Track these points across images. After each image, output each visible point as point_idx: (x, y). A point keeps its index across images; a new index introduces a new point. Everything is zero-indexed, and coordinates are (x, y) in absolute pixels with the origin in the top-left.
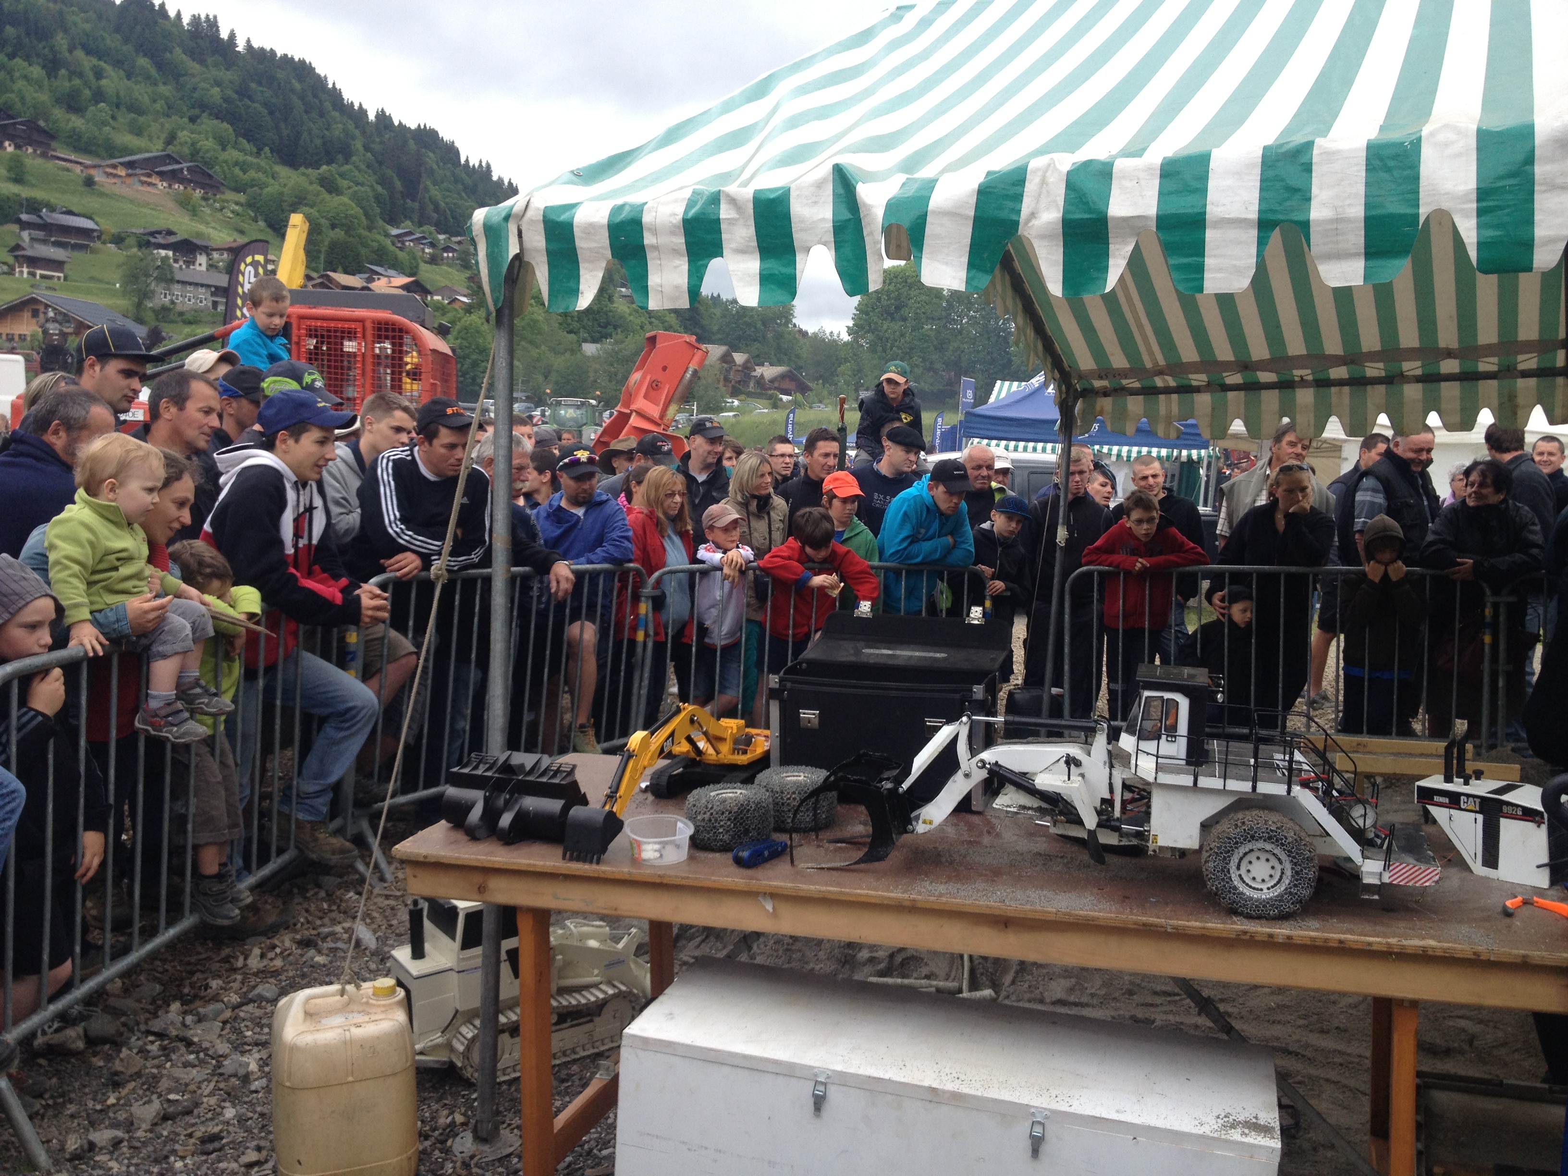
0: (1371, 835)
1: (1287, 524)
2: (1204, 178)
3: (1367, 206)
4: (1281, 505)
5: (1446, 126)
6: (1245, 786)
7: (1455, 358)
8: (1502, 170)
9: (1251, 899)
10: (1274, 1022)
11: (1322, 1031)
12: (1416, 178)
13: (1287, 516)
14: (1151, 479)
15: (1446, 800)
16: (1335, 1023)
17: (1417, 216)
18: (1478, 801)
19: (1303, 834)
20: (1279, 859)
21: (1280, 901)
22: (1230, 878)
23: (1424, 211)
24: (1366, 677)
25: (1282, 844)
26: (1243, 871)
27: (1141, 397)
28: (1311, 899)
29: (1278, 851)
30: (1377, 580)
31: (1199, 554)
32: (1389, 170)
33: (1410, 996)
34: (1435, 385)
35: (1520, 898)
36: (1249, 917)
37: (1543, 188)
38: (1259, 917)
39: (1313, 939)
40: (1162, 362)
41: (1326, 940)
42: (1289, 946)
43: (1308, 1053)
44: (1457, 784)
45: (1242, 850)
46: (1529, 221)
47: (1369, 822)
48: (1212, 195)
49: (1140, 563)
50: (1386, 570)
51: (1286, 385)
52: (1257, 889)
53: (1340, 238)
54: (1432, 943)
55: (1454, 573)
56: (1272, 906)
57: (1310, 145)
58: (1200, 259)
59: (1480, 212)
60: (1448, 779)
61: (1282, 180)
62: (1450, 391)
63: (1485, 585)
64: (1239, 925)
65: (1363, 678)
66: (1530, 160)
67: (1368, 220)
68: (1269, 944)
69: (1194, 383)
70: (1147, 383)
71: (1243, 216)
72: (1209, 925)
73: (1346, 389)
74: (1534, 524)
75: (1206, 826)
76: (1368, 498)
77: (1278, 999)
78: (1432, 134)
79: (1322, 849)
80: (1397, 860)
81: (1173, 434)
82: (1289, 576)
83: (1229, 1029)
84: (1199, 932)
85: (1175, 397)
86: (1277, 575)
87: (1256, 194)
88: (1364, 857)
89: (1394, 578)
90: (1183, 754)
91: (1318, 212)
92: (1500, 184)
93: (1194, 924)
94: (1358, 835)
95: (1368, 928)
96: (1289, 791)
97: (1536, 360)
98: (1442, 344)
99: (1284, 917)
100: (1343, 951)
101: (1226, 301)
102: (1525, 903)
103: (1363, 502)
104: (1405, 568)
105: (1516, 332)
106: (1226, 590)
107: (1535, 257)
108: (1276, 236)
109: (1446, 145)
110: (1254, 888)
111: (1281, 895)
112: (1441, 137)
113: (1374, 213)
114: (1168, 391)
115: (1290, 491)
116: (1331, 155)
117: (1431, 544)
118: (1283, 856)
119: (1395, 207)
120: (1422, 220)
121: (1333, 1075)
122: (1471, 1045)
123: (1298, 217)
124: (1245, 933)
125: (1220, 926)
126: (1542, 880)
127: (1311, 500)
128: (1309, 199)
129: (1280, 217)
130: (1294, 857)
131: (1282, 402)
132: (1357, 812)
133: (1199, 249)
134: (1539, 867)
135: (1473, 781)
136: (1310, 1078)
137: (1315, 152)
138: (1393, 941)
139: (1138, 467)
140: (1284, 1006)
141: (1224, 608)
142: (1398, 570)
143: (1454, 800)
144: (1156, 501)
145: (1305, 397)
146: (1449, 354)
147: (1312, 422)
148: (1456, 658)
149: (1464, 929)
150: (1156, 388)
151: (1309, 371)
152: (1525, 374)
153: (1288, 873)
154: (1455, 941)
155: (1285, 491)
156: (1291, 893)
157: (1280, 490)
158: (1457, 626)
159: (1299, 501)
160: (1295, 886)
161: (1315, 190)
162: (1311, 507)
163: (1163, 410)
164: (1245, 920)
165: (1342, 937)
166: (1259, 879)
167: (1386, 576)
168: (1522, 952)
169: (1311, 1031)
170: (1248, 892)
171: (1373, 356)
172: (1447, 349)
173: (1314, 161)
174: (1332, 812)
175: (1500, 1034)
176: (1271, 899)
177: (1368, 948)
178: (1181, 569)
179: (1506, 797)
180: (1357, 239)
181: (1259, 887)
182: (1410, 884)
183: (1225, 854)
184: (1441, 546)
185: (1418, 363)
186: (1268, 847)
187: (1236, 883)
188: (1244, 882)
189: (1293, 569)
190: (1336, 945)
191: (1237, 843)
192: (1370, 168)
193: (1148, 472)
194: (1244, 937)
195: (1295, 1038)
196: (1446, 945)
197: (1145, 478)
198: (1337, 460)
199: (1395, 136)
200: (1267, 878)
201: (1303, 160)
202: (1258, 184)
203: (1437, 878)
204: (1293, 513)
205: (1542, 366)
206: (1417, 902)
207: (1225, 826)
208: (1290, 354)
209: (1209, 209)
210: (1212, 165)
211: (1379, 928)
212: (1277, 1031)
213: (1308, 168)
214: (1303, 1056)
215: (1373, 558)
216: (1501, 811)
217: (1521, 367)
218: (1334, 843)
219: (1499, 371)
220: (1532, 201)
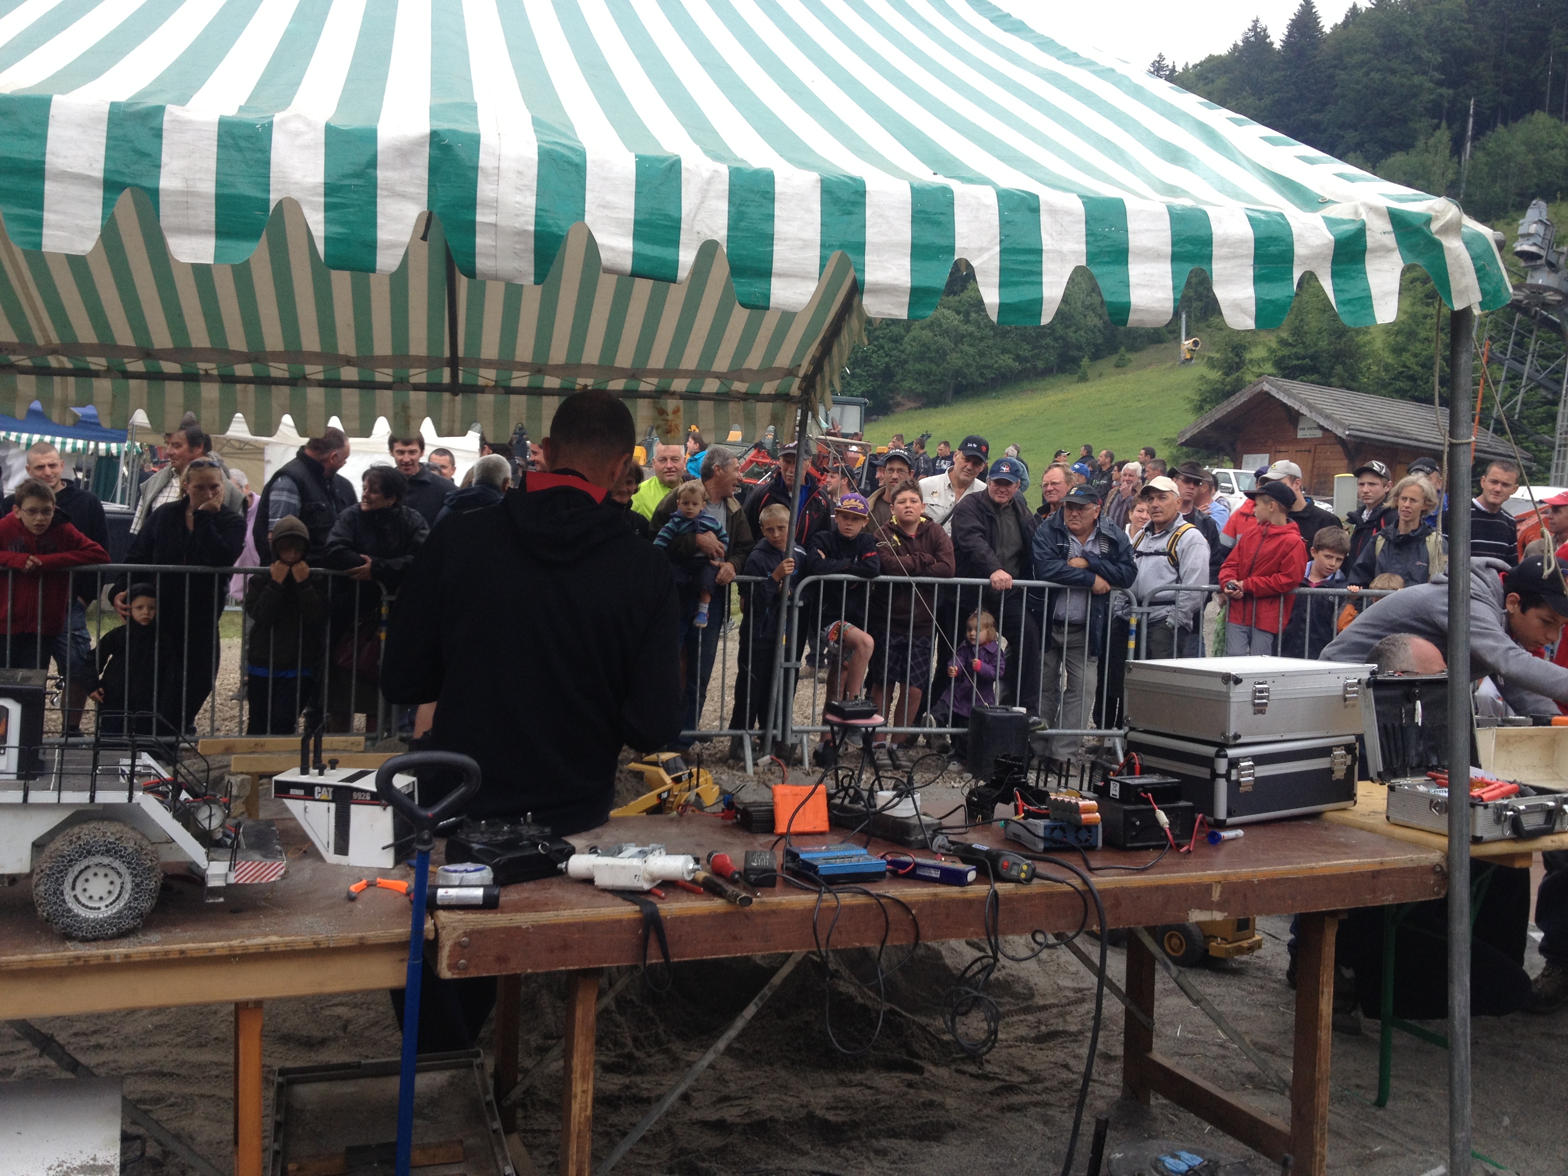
0: (219, 836)
1: (196, 522)
2: (43, 122)
3: (219, 183)
4: (192, 502)
5: (298, 116)
6: (82, 797)
7: (354, 366)
8: (348, 169)
9: (86, 920)
10: (150, 1045)
11: (201, 1045)
12: (268, 163)
13: (196, 513)
14: (48, 470)
15: (301, 792)
16: (215, 1034)
17: (267, 201)
18: (331, 790)
19: (145, 842)
20: (118, 873)
21: (119, 918)
22: (64, 901)
23: (274, 198)
24: (271, 676)
25: (122, 857)
26: (78, 891)
27: (33, 378)
28: (153, 911)
29: (117, 864)
30: (280, 580)
31: (98, 551)
32: (240, 150)
33: (253, 997)
34: (336, 390)
35: (364, 881)
36: (85, 940)
37: (386, 193)
38: (96, 939)
39: (153, 954)
40: (55, 339)
41: (167, 953)
42: (129, 965)
43: (183, 1072)
44: (312, 775)
45: (77, 868)
46: (372, 223)
47: (215, 823)
48: (52, 145)
49: (32, 561)
50: (290, 571)
51: (191, 378)
52: (95, 909)
53: (191, 212)
54: (274, 939)
55: (356, 573)
56: (110, 924)
57: (160, 110)
58: (39, 213)
59: (328, 207)
60: (305, 771)
61: (131, 141)
62: (350, 397)
63: (381, 585)
64: (74, 951)
65: (267, 679)
66: (373, 163)
67: (218, 197)
68: (107, 967)
69: (93, 367)
70: (39, 362)
71: (88, 173)
72: (39, 956)
73: (251, 387)
74: (424, 528)
75: (38, 846)
76: (284, 498)
77: (156, 1020)
78: (283, 122)
79: (168, 856)
80: (243, 859)
81: (69, 421)
82: (193, 575)
83: (74, 1066)
84: (26, 966)
85: (71, 380)
86: (180, 575)
87: (102, 151)
88: (210, 859)
89: (298, 579)
90: (14, 768)
91: (167, 182)
92: (347, 182)
93: (20, 958)
94: (205, 838)
95: (212, 932)
96: (130, 798)
97: (425, 375)
98: (341, 352)
99: (123, 934)
100: (185, 961)
101: (77, 263)
102: (370, 885)
103: (278, 502)
104: (309, 569)
105: (408, 347)
106: (128, 590)
107: (378, 259)
108: (125, 198)
109: (298, 134)
110: (91, 908)
111: (120, 912)
112: (293, 126)
113: (226, 191)
114: (63, 372)
115: (200, 488)
116: (182, 124)
117: (333, 544)
118: (123, 869)
119: (245, 188)
120: (272, 206)
121: (207, 1089)
122: (345, 1031)
123: (147, 183)
124: (78, 958)
125: (50, 955)
126: (387, 860)
127: (221, 499)
128: (159, 167)
129: (128, 180)
130: (134, 869)
131: (186, 397)
132: (203, 815)
133: (37, 201)
134: (384, 848)
135: (327, 771)
136: (183, 1097)
137: (166, 118)
138: (235, 943)
139: (34, 455)
140: (161, 1026)
141: (125, 610)
142: (302, 570)
143: (309, 791)
144: (53, 493)
145: (210, 391)
146: (348, 361)
147: (217, 418)
148: (355, 655)
149: (308, 920)
150: (49, 368)
151: (213, 365)
152: (417, 387)
153: (129, 886)
154: (297, 934)
155: (195, 487)
156: (130, 908)
157: (191, 486)
158: (357, 624)
159: (209, 499)
160: (136, 899)
161: (165, 159)
162: (223, 506)
163: (58, 393)
164: (80, 945)
165: (183, 946)
166: (96, 897)
167: (290, 577)
168: (359, 934)
169: (189, 1047)
170: (83, 913)
171: (277, 356)
172: (346, 356)
173: (164, 127)
174: (177, 817)
175: (372, 1014)
176: (109, 917)
177: (210, 954)
178: (78, 568)
179: (356, 784)
180: (208, 216)
181: (96, 905)
182: (256, 882)
183: (57, 874)
184: (341, 547)
185: (320, 368)
186: (106, 860)
187: (70, 905)
188: (80, 902)
189: (199, 568)
190: (177, 956)
191: (71, 860)
192: (222, 145)
193: (45, 461)
194: (76, 964)
195: (170, 1058)
196: (287, 939)
197: (41, 467)
198: (259, 463)
199: (250, 117)
200: (105, 895)
201: (154, 124)
202: (104, 141)
203: (282, 871)
204: (202, 511)
205: (431, 381)
206: (266, 899)
207: (59, 844)
208: (194, 346)
209: (49, 158)
210: (53, 111)
211: (223, 932)
212: (154, 1054)
213: (158, 134)
214: (178, 1075)
215: (278, 558)
216: (352, 797)
217: (413, 380)
218: (180, 849)
219: (394, 383)
220: (375, 203)
